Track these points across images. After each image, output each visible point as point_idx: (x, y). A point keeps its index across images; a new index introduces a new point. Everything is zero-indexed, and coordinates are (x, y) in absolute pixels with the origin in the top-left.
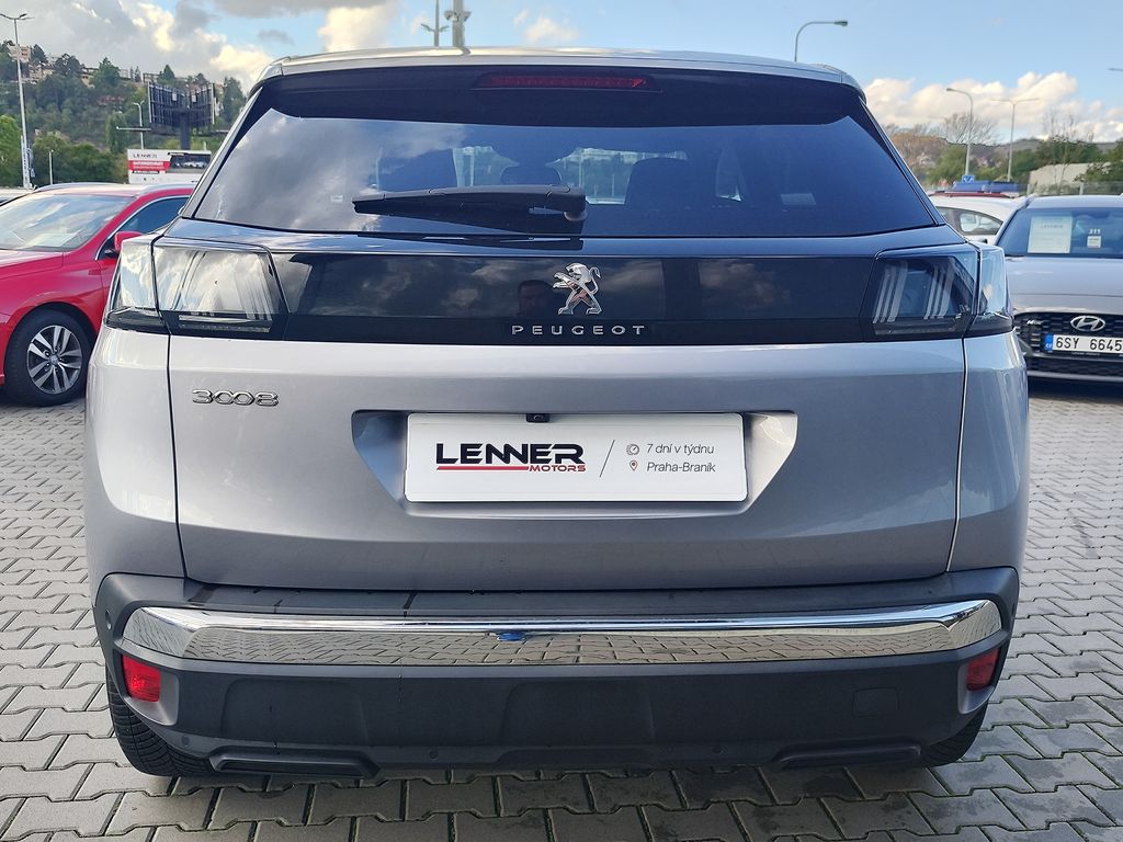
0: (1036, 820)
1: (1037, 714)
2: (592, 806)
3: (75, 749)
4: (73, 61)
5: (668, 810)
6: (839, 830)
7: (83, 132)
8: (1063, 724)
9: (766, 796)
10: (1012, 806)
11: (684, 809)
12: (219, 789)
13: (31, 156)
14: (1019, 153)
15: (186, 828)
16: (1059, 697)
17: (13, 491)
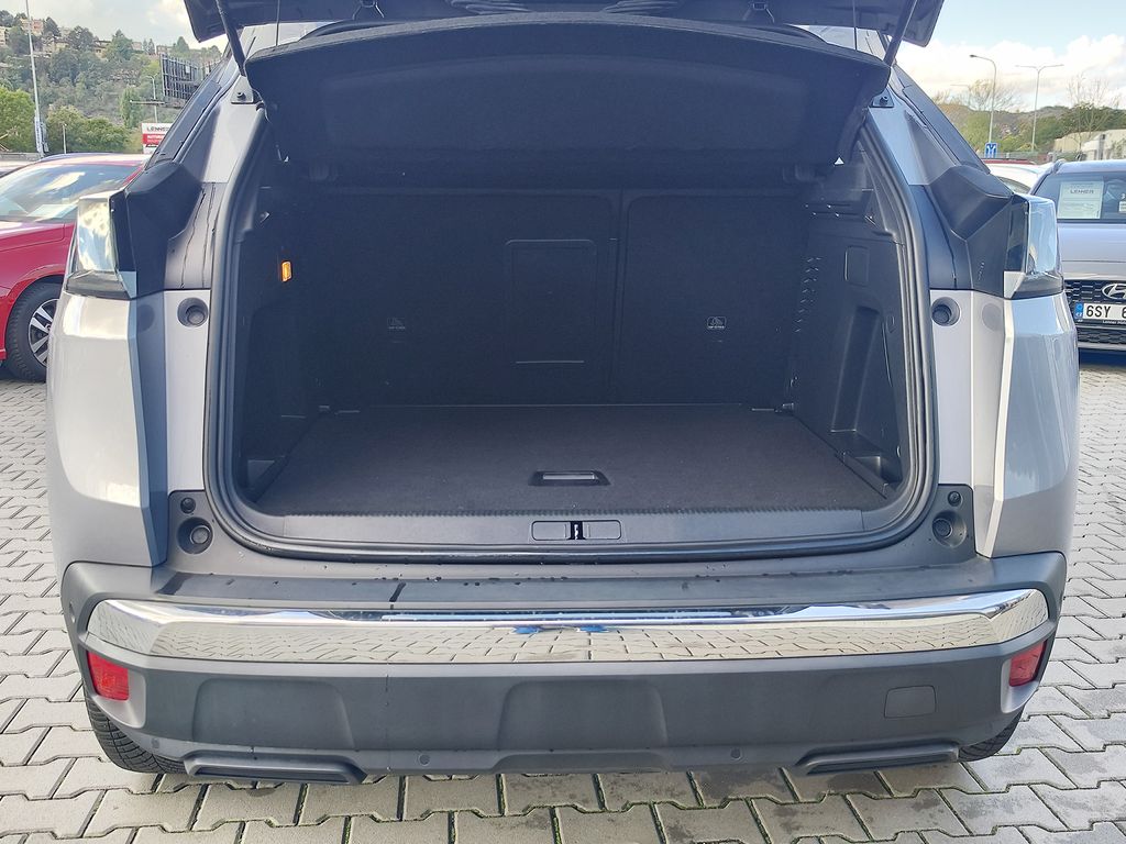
0: (1078, 819)
1: (1076, 703)
2: (602, 805)
3: (55, 744)
4: (86, 34)
5: (683, 809)
6: (866, 831)
7: (97, 106)
8: (1105, 714)
9: (789, 793)
10: (1051, 803)
11: (700, 807)
12: (207, 786)
13: (45, 130)
14: (1044, 120)
15: (169, 828)
16: (1099, 685)
17: (10, 469)
